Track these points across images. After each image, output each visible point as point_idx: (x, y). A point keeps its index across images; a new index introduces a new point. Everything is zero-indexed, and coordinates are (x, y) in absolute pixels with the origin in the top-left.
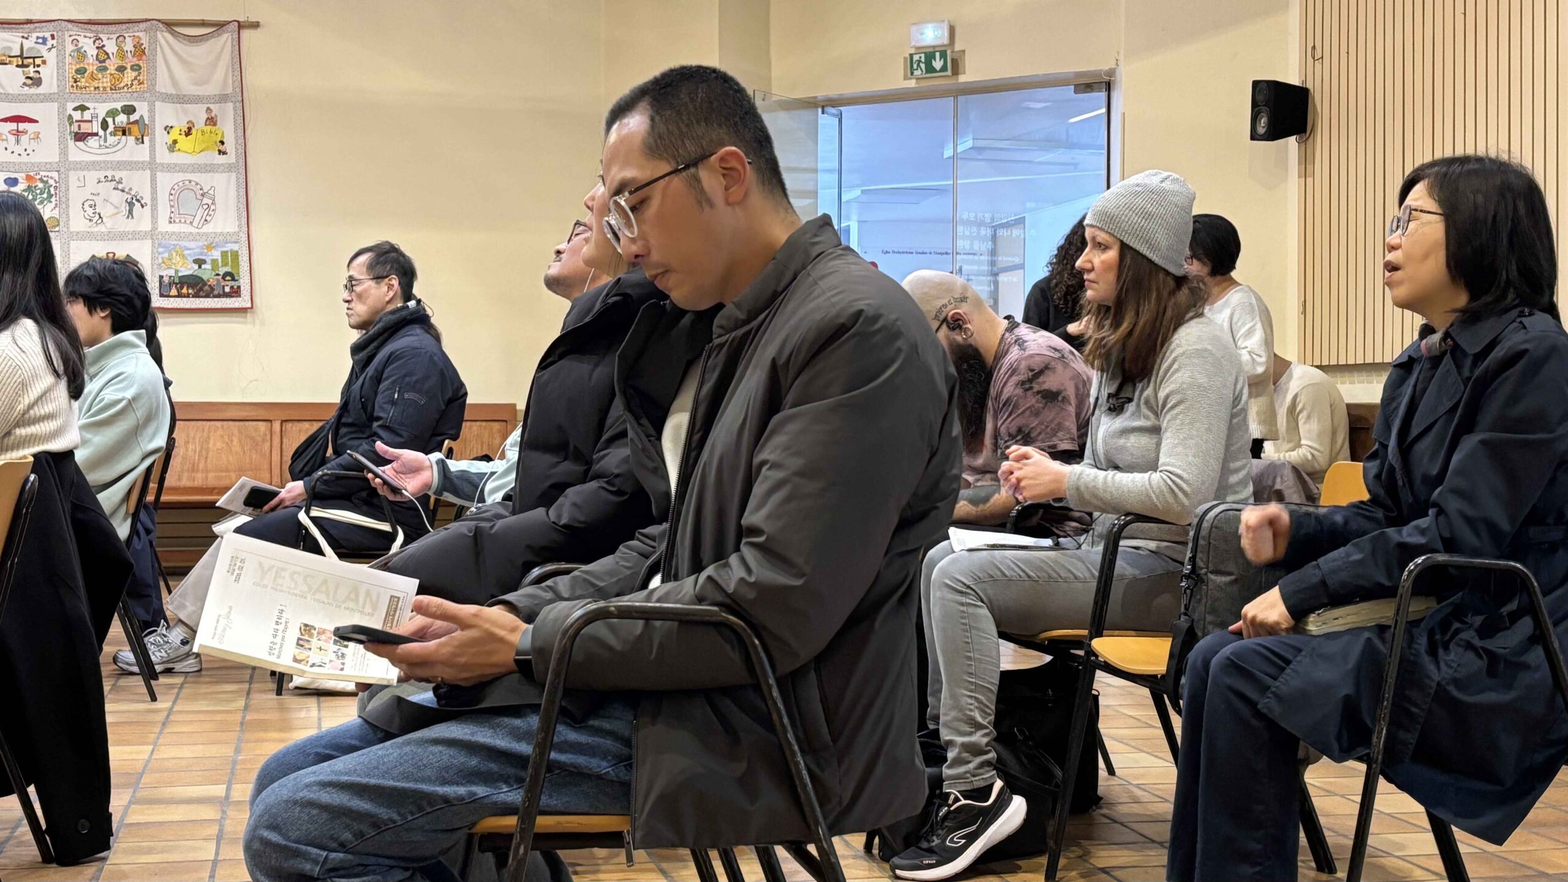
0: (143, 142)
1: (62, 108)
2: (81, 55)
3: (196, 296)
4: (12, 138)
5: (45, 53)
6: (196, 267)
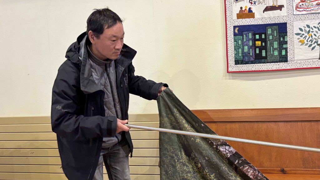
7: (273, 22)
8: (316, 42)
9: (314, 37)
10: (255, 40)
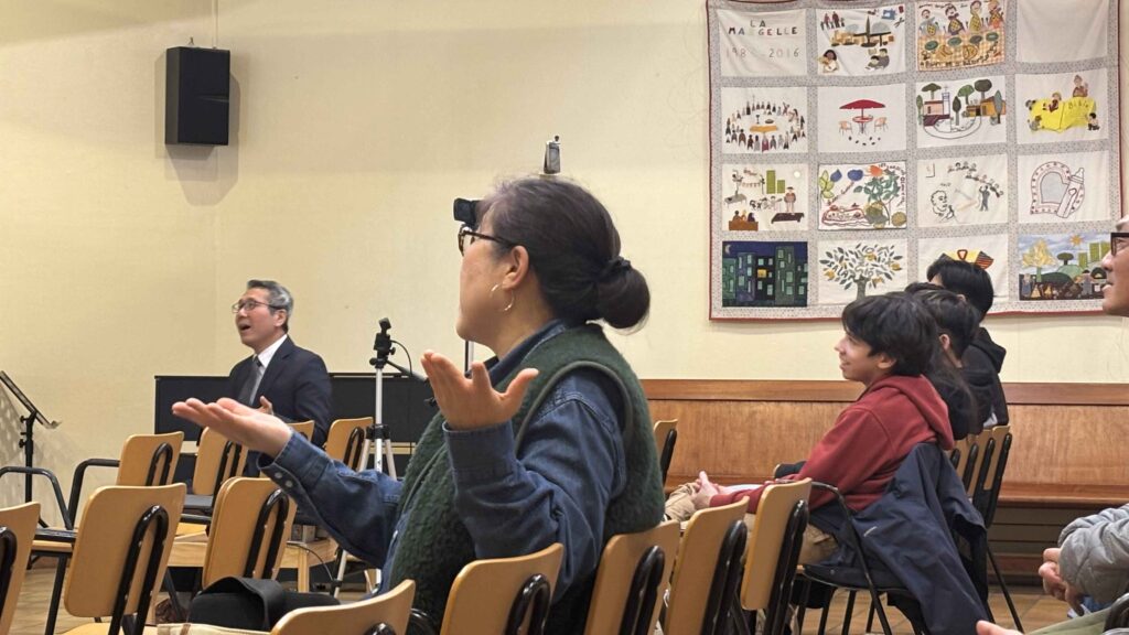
0: (999, 122)
1: (912, 89)
2: (931, 27)
3: (1062, 297)
4: (857, 126)
5: (892, 29)
6: (1061, 263)
7: (786, 240)
8: (853, 277)
9: (849, 267)
10: (756, 267)
